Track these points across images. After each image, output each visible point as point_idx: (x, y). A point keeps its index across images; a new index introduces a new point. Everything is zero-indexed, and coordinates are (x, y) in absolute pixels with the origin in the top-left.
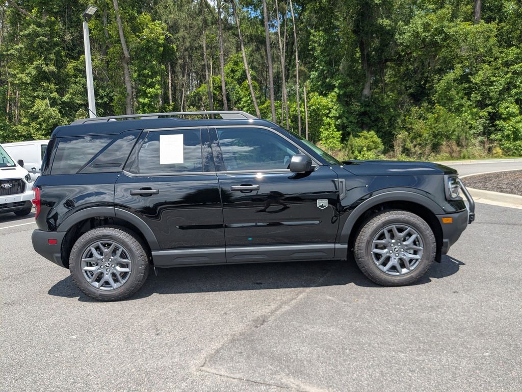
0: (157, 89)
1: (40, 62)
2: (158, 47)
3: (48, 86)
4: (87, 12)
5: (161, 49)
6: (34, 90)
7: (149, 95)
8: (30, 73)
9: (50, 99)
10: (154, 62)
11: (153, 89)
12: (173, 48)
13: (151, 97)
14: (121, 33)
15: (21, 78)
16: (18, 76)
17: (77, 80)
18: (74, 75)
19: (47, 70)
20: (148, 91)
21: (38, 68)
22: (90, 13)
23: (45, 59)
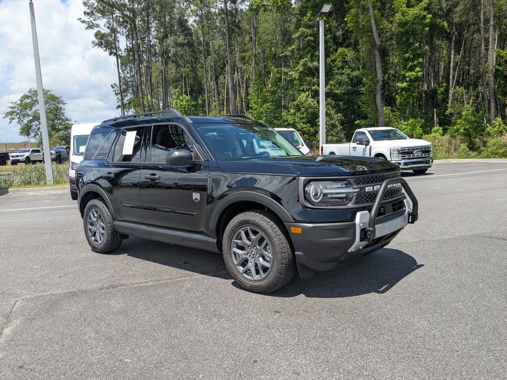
0: (418, 72)
1: (306, 59)
2: (424, 28)
3: (311, 80)
4: (322, 11)
5: (427, 29)
6: (301, 85)
7: (408, 79)
8: (298, 70)
9: (312, 91)
10: (416, 44)
11: (413, 73)
12: (443, 26)
13: (411, 81)
14: (373, 22)
15: (292, 75)
16: (289, 73)
17: (344, 71)
18: (341, 67)
19: (311, 66)
20: (407, 75)
21: (304, 65)
22: (325, 11)
23: (312, 56)
